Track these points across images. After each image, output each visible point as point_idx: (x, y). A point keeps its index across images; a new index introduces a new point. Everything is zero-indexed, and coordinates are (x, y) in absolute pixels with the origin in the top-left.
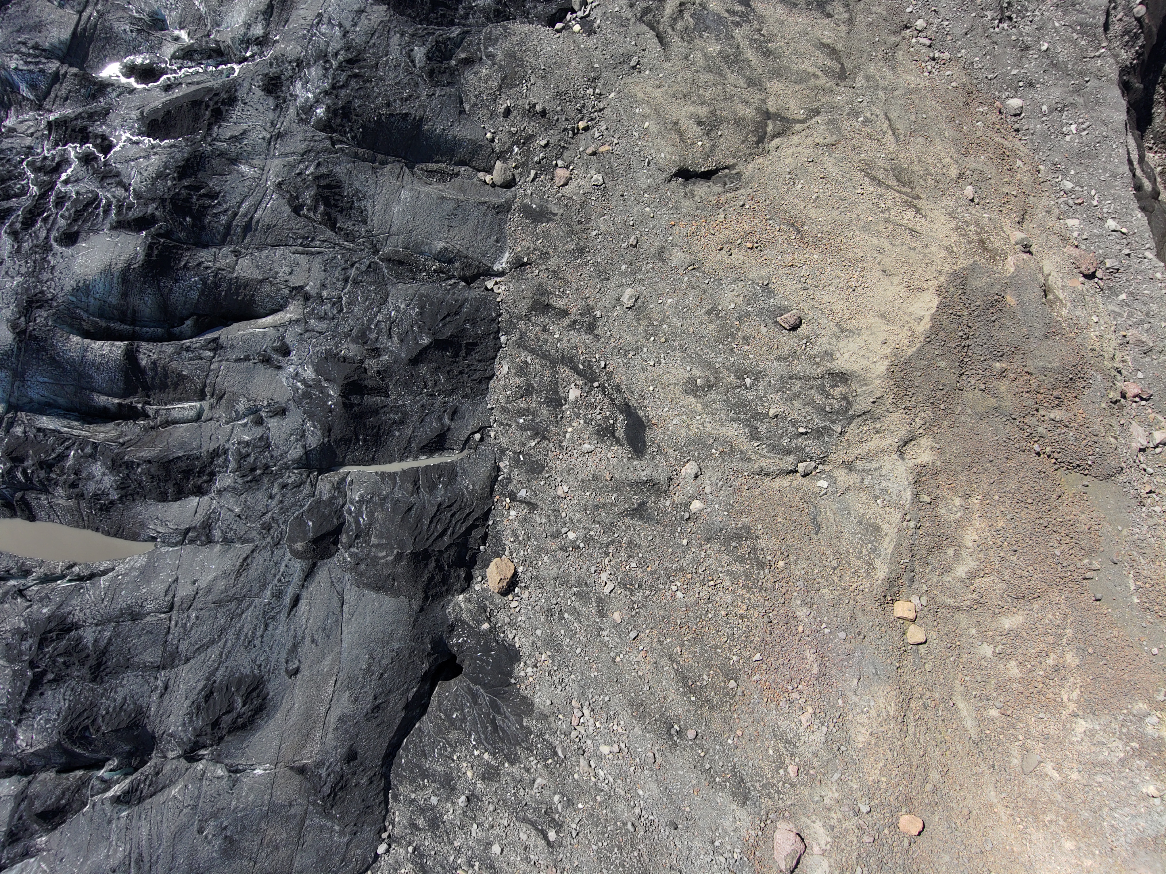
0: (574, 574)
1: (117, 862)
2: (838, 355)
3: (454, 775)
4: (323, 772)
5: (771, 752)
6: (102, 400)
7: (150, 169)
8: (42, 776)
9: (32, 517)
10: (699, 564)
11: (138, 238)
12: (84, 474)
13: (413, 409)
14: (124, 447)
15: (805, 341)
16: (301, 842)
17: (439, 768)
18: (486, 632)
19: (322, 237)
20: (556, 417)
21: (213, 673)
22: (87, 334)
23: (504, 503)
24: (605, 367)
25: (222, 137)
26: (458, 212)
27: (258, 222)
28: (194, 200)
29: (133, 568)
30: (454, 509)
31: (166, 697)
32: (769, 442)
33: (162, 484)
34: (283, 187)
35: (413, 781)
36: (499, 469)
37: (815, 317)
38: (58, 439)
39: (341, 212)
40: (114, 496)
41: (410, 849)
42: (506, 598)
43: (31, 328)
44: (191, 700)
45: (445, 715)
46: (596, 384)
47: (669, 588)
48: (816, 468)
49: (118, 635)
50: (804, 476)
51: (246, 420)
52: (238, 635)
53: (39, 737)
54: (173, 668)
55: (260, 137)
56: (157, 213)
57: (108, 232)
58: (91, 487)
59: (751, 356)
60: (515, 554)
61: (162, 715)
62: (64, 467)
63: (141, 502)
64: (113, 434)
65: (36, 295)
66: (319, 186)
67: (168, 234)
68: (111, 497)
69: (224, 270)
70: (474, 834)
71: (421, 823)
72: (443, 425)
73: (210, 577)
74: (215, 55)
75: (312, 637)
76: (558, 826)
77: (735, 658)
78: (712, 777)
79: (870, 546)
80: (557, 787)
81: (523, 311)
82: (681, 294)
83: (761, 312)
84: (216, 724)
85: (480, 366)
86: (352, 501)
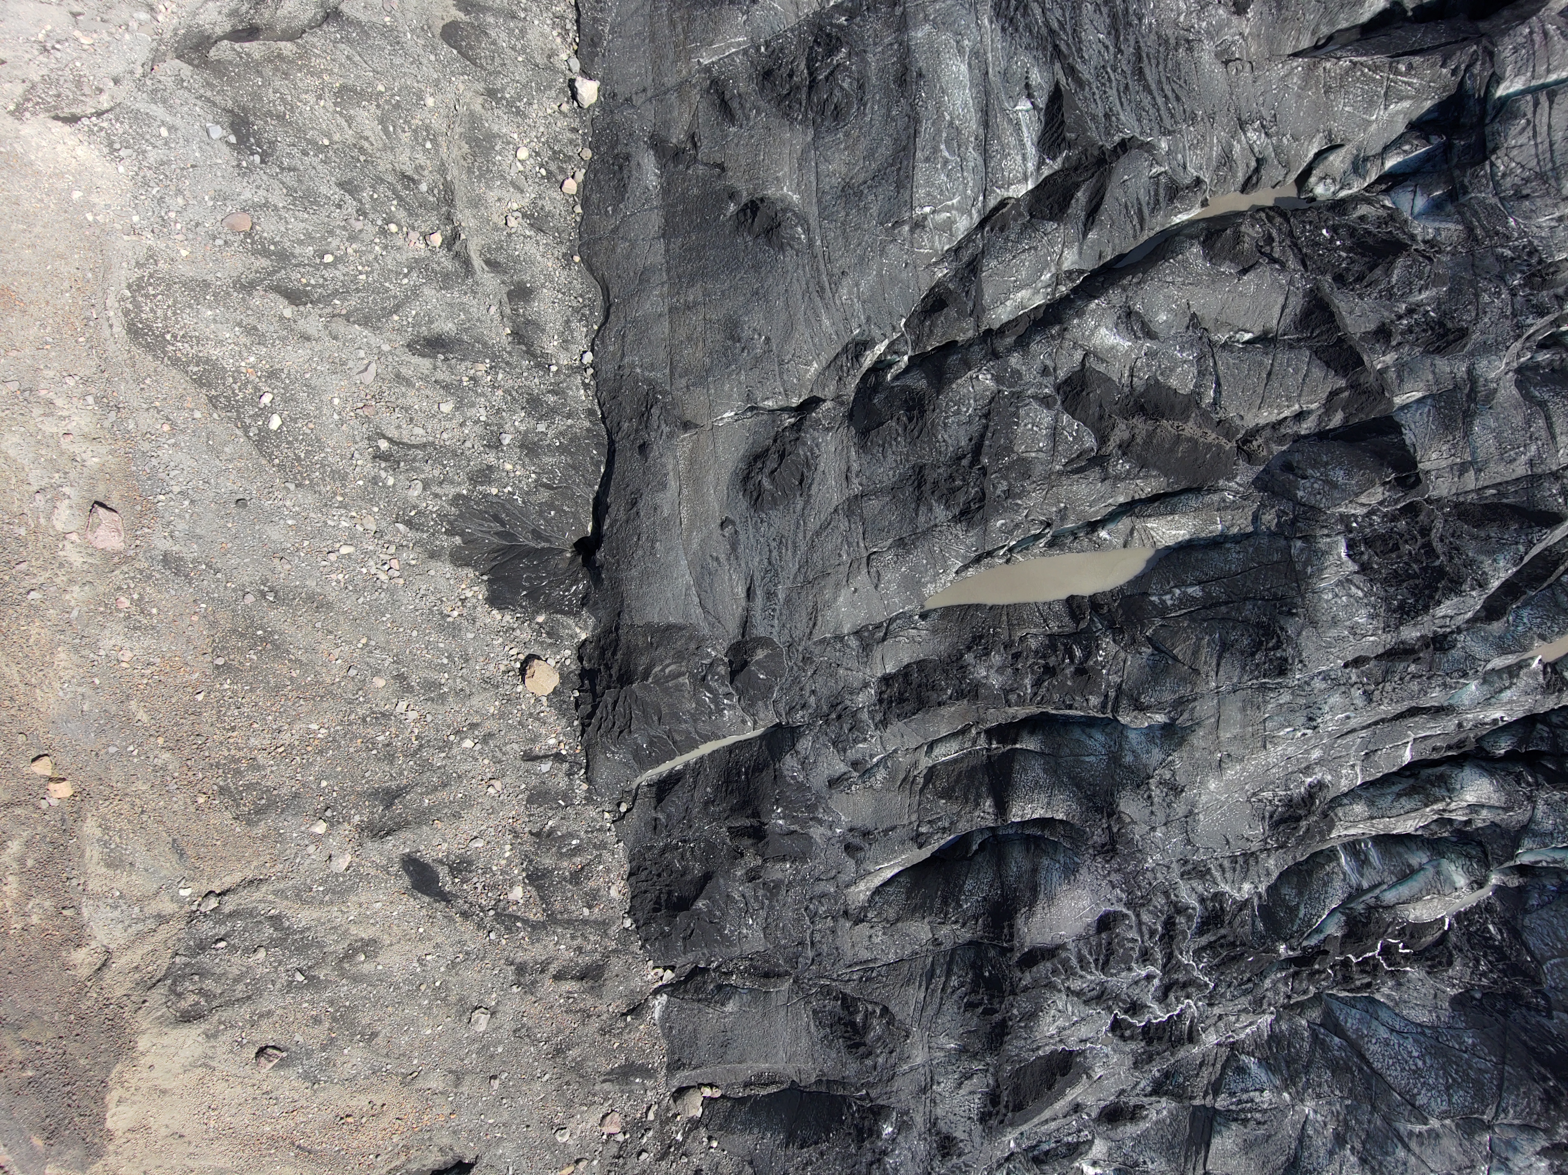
0: (452, 706)
1: (844, 283)
2: (200, 1038)
3: (527, 460)
4: (665, 428)
5: (154, 611)
6: (1033, 744)
7: (1049, 1019)
8: (970, 334)
9: (1071, 601)
10: (302, 765)
11: (1031, 942)
12: (1009, 670)
13: (699, 821)
15: (245, 1040)
16: (668, 348)
17: (548, 460)
18: (538, 612)
19: (853, 983)
20: (530, 861)
21: (807, 502)
22: (1054, 821)
23: (567, 747)
24: (489, 932)
25: (981, 1074)
26: (720, 1051)
27: (921, 985)
28: (985, 998)
29: (934, 581)
30: (616, 729)
31: (844, 468)
32: (259, 918)
33: (924, 681)
34: (904, 1033)
35: (574, 437)
36: (588, 780)
37: (241, 1068)
38: (1049, 701)
39: (840, 1019)
40: (968, 658)
41: (555, 366)
42: (527, 652)
43: (1105, 820)
44: (820, 471)
45: (564, 510)
46: (492, 912)
47: (328, 729)
48: (199, 906)
49: (911, 521)
50: (211, 892)
51: (874, 760)
52: (795, 546)
53: (963, 390)
54: (848, 499)
55: (943, 1084)
56: (1019, 974)
57: (1066, 940)
58: (997, 659)
59: (306, 1005)
60: (533, 701)
61: (843, 449)
62: (1032, 674)
63: (941, 655)
65: (1113, 856)
66: (865, 1044)
67: (1004, 951)
68: (972, 655)
69: (941, 922)
70: (481, 409)
71: (551, 399)
72: (663, 811)
73: (841, 599)
74: (1042, 1157)
75: (719, 563)
76: (378, 456)
77: (228, 687)
78: (211, 567)
79: (113, 846)
80: (395, 492)
81: (613, 960)
82: (417, 1044)
83: (309, 1054)
84: (782, 456)
85: (644, 886)
86: (731, 707)
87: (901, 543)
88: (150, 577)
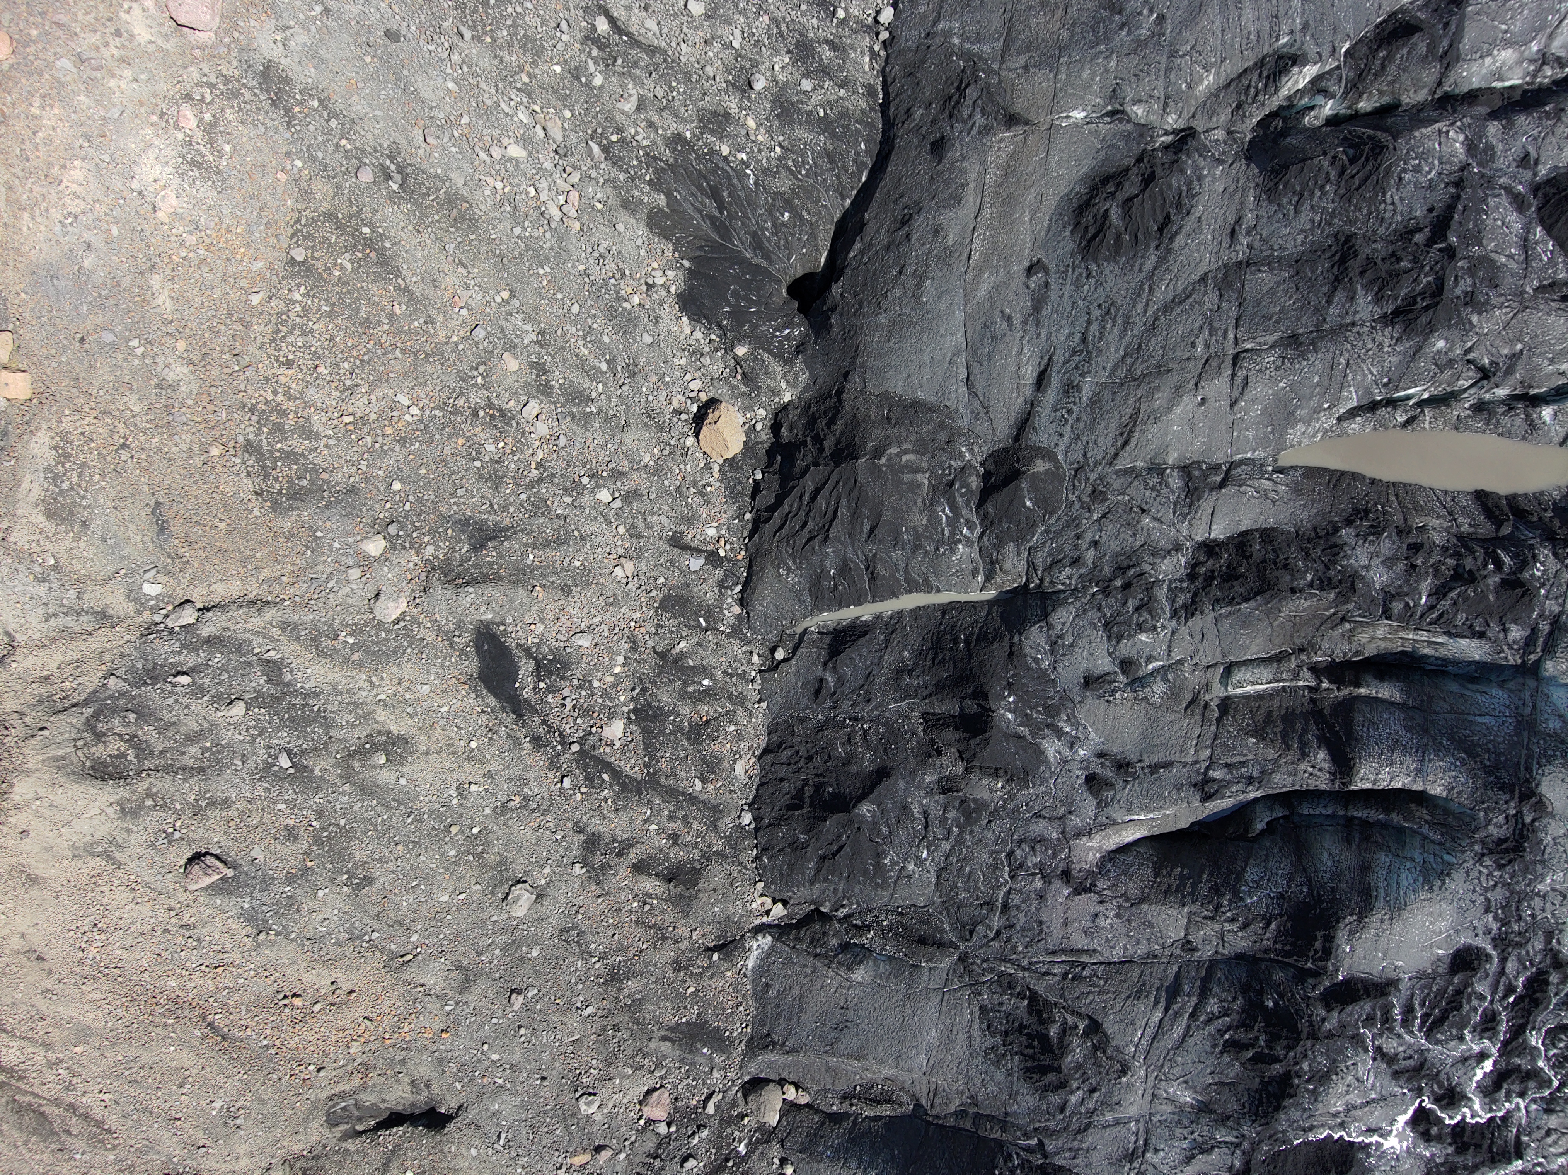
0: (596, 435)
2: (110, 811)
3: (776, 124)
4: (979, 120)
5: (227, 148)
6: (1387, 691)
10: (371, 451)
11: (1350, 968)
12: (1400, 566)
13: (883, 695)
14: (1340, 615)
15: (177, 835)
16: (1008, 16)
17: (803, 134)
18: (739, 341)
19: (1051, 980)
20: (644, 690)
21: (1162, 260)
22: (1421, 798)
23: (728, 547)
24: (563, 777)
25: (1226, 1150)
27: (1156, 1003)
28: (1262, 1037)
29: (1308, 422)
30: (805, 534)
31: (1231, 219)
32: (248, 658)
33: (1271, 556)
34: (1118, 1067)
35: (844, 114)
36: (743, 602)
37: (160, 877)
38: (1450, 622)
39: (1022, 1027)
40: (1346, 534)
41: (841, 14)
42: (711, 395)
43: (1512, 804)
45: (801, 218)
46: (575, 748)
47: (423, 409)
48: (167, 616)
49: (1317, 310)
50: (188, 601)
51: (1150, 667)
52: (1127, 323)
53: (1428, 144)
54: (1225, 266)
55: (1162, 1154)
56: (1322, 1012)
57: (1402, 975)
58: (1386, 545)
59: (282, 806)
60: (702, 465)
61: (1236, 191)
62: (1435, 576)
63: (1302, 526)
64: (1363, 637)
65: (1510, 862)
66: (1059, 1070)
68: (1352, 531)
69: (1205, 918)
70: (737, 33)
71: (827, 53)
72: (835, 670)
75: (1010, 325)
76: (591, 38)
77: (299, 298)
78: (326, 108)
79: (65, 486)
80: (599, 97)
81: (714, 867)
82: (423, 911)
83: (266, 883)
84: (1148, 180)
85: (782, 771)
86: (969, 542)
87: (1293, 341)
88: (236, 94)
